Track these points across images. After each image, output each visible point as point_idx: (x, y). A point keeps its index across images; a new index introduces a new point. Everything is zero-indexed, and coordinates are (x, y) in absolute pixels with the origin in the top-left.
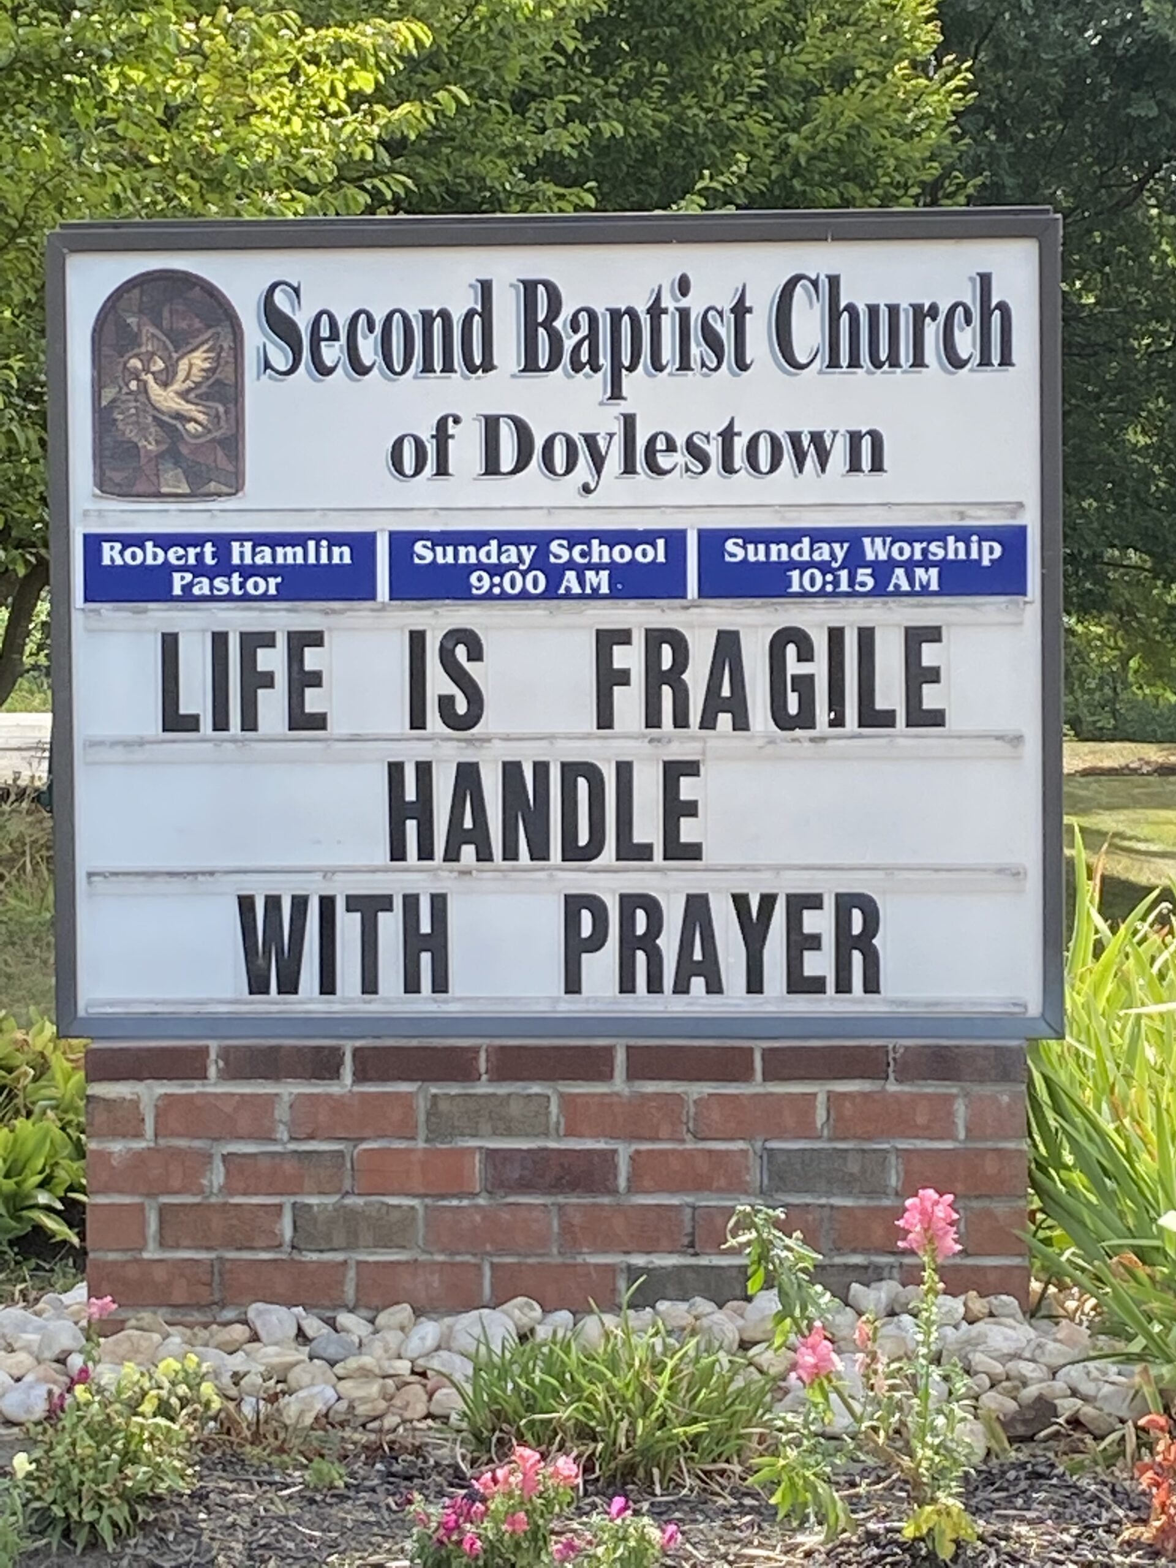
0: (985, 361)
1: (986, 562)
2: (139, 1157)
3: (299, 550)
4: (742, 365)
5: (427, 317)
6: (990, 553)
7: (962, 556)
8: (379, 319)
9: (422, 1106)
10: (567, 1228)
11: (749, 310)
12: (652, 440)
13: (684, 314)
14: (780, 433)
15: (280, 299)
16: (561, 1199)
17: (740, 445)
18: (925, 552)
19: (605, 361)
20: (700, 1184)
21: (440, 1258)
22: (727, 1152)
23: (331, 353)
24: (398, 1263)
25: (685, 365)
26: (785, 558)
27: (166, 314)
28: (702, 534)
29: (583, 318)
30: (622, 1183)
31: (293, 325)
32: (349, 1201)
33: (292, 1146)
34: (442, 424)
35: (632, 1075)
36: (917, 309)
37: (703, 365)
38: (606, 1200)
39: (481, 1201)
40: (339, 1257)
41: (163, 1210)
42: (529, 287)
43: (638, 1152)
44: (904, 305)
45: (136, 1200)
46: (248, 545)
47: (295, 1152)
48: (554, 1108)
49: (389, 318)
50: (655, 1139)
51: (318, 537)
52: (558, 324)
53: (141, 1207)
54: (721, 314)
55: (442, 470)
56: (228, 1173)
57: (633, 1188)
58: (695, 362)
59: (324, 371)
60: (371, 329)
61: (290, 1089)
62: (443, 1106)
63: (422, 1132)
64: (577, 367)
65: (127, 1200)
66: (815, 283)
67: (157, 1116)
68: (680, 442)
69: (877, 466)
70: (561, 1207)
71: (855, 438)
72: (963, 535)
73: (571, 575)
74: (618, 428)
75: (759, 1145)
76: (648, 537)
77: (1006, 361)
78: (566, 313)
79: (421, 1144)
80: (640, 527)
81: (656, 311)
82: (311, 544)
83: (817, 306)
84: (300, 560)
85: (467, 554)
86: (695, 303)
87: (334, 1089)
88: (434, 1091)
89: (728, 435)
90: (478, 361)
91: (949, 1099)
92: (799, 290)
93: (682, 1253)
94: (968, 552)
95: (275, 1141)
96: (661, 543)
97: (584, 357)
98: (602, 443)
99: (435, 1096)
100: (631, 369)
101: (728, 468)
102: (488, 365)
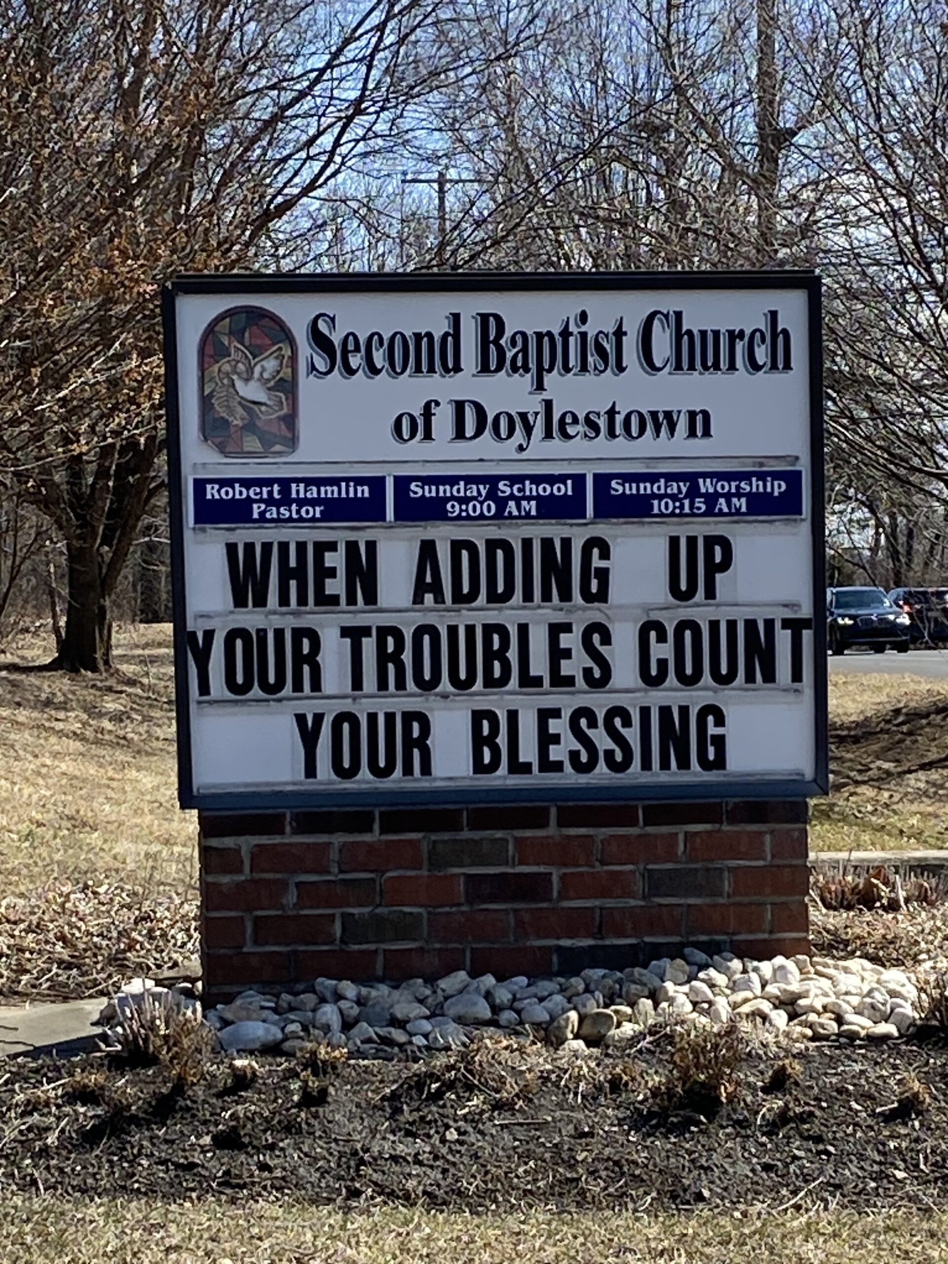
0: (774, 367)
1: (776, 494)
2: (239, 885)
3: (335, 489)
4: (621, 369)
5: (418, 337)
6: (778, 488)
7: (761, 490)
8: (386, 337)
9: (425, 848)
10: (520, 923)
11: (625, 334)
12: (563, 416)
13: (584, 335)
14: (644, 411)
15: (322, 326)
16: (516, 906)
17: (619, 419)
18: (738, 487)
19: (532, 365)
20: (605, 893)
21: (437, 946)
22: (621, 872)
23: (355, 361)
24: (411, 950)
25: (584, 368)
26: (649, 491)
27: (247, 335)
28: (596, 476)
29: (519, 339)
30: (555, 894)
31: (331, 343)
32: (379, 910)
33: (341, 876)
34: (427, 406)
35: (561, 824)
36: (731, 333)
37: (596, 368)
38: (545, 905)
39: (464, 908)
40: (372, 947)
41: (257, 920)
42: (484, 318)
43: (565, 874)
44: (723, 331)
45: (239, 914)
46: (302, 486)
47: (342, 880)
48: (511, 847)
49: (392, 338)
50: (577, 865)
51: (347, 480)
52: (502, 342)
53: (242, 918)
54: (607, 336)
55: (428, 436)
56: (299, 896)
57: (563, 896)
58: (591, 367)
59: (351, 372)
60: (381, 344)
61: (339, 839)
62: (440, 847)
63: (426, 865)
64: (515, 369)
65: (232, 914)
66: (666, 316)
67: (252, 860)
68: (581, 417)
69: (707, 433)
70: (516, 911)
71: (692, 415)
72: (762, 476)
73: (512, 504)
74: (540, 408)
75: (641, 867)
76: (562, 479)
77: (787, 366)
78: (508, 334)
79: (425, 873)
80: (557, 473)
81: (566, 333)
82: (343, 484)
83: (668, 331)
84: (336, 495)
85: (445, 490)
86: (591, 329)
87: (367, 838)
88: (433, 838)
89: (612, 413)
90: (450, 366)
91: (761, 834)
92: (656, 323)
93: (595, 938)
94: (765, 487)
95: (329, 873)
96: (569, 482)
97: (519, 364)
98: (531, 419)
99: (435, 842)
100: (550, 370)
101: (612, 434)
102: (457, 369)
